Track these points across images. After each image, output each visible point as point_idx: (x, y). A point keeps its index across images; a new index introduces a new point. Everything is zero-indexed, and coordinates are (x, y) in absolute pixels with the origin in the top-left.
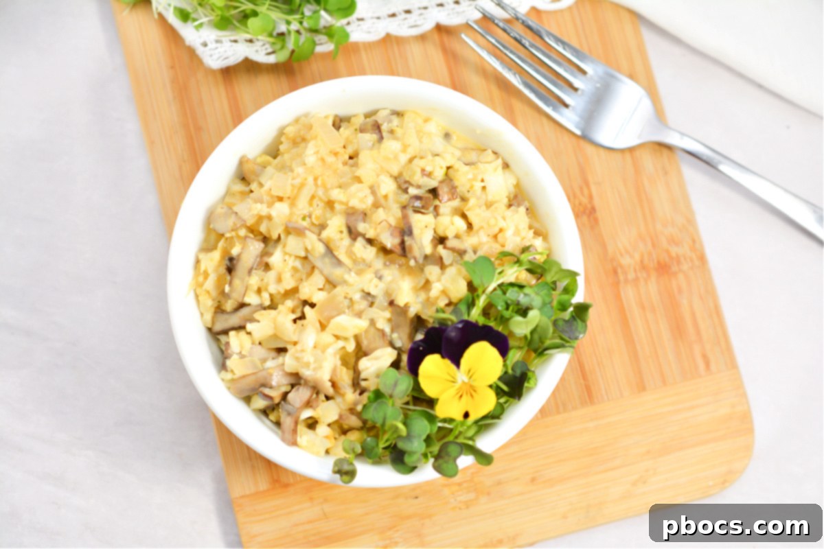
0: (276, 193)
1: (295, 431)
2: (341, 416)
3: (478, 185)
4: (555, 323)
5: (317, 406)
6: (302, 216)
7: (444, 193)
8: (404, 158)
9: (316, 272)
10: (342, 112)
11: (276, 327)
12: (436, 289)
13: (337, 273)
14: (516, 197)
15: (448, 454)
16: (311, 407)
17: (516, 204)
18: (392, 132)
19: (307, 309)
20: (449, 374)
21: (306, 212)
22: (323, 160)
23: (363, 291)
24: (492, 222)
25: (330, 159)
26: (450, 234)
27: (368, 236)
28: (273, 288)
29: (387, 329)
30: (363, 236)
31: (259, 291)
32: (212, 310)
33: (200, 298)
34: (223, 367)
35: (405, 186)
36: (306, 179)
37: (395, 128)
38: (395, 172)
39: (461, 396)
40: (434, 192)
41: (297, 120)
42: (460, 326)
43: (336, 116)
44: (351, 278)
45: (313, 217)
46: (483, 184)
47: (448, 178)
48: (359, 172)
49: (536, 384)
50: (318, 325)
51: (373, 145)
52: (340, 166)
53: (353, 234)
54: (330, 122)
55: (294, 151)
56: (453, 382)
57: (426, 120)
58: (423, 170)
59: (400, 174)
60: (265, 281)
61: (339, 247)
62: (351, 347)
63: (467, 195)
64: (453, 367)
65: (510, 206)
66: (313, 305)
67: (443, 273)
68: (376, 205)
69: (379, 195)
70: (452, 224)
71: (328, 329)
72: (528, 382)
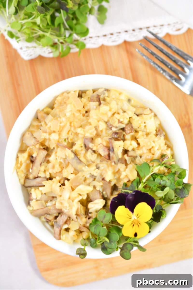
0: (52, 129)
1: (60, 234)
2: (80, 228)
3: (143, 125)
4: (175, 191)
5: (70, 224)
6: (64, 139)
7: (128, 130)
8: (110, 114)
9: (70, 166)
10: (83, 89)
11: (51, 189)
12: (123, 174)
13: (79, 167)
14: (159, 130)
15: (127, 249)
16: (67, 224)
17: (159, 134)
18: (104, 100)
19: (66, 182)
20: (128, 215)
21: (66, 137)
22: (74, 114)
23: (91, 174)
24: (149, 144)
25: (77, 114)
26: (130, 149)
27: (93, 149)
28: (50, 171)
29: (101, 190)
30: (92, 149)
31: (45, 171)
32: (24, 177)
33: (19, 174)
34: (28, 203)
35: (111, 127)
36: (66, 124)
37: (106, 98)
38: (106, 120)
39: (134, 225)
40: (123, 129)
41: (63, 94)
42: (134, 193)
43: (80, 91)
44: (86, 169)
45: (69, 139)
46: (145, 124)
47: (130, 123)
48: (90, 120)
49: (166, 217)
50: (71, 189)
51: (97, 107)
52: (82, 117)
53: (87, 148)
54: (77, 94)
55: (61, 107)
56: (130, 219)
57: (120, 94)
58: (119, 120)
59: (108, 121)
60: (47, 167)
61: (80, 154)
62: (85, 197)
63: (138, 130)
64: (130, 213)
65: (156, 135)
66: (68, 180)
67: (126, 168)
68: (98, 135)
69: (99, 130)
70: (131, 145)
71: (75, 191)
72: (163, 216)
